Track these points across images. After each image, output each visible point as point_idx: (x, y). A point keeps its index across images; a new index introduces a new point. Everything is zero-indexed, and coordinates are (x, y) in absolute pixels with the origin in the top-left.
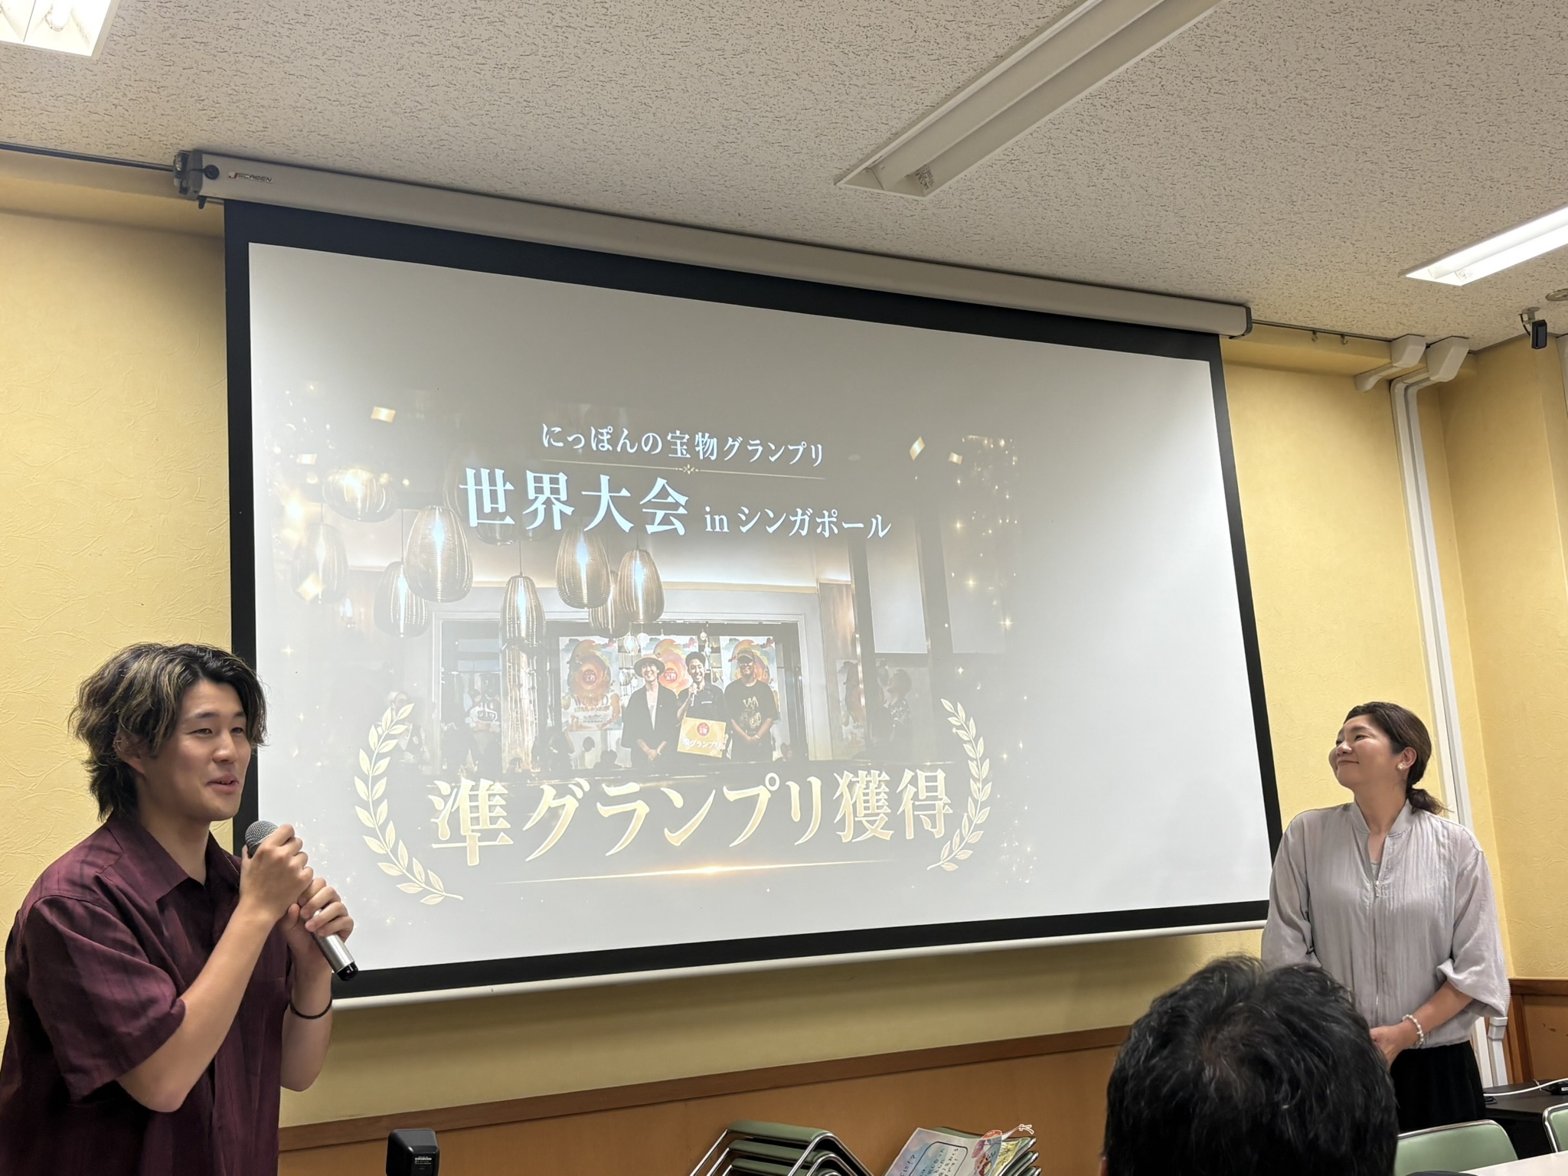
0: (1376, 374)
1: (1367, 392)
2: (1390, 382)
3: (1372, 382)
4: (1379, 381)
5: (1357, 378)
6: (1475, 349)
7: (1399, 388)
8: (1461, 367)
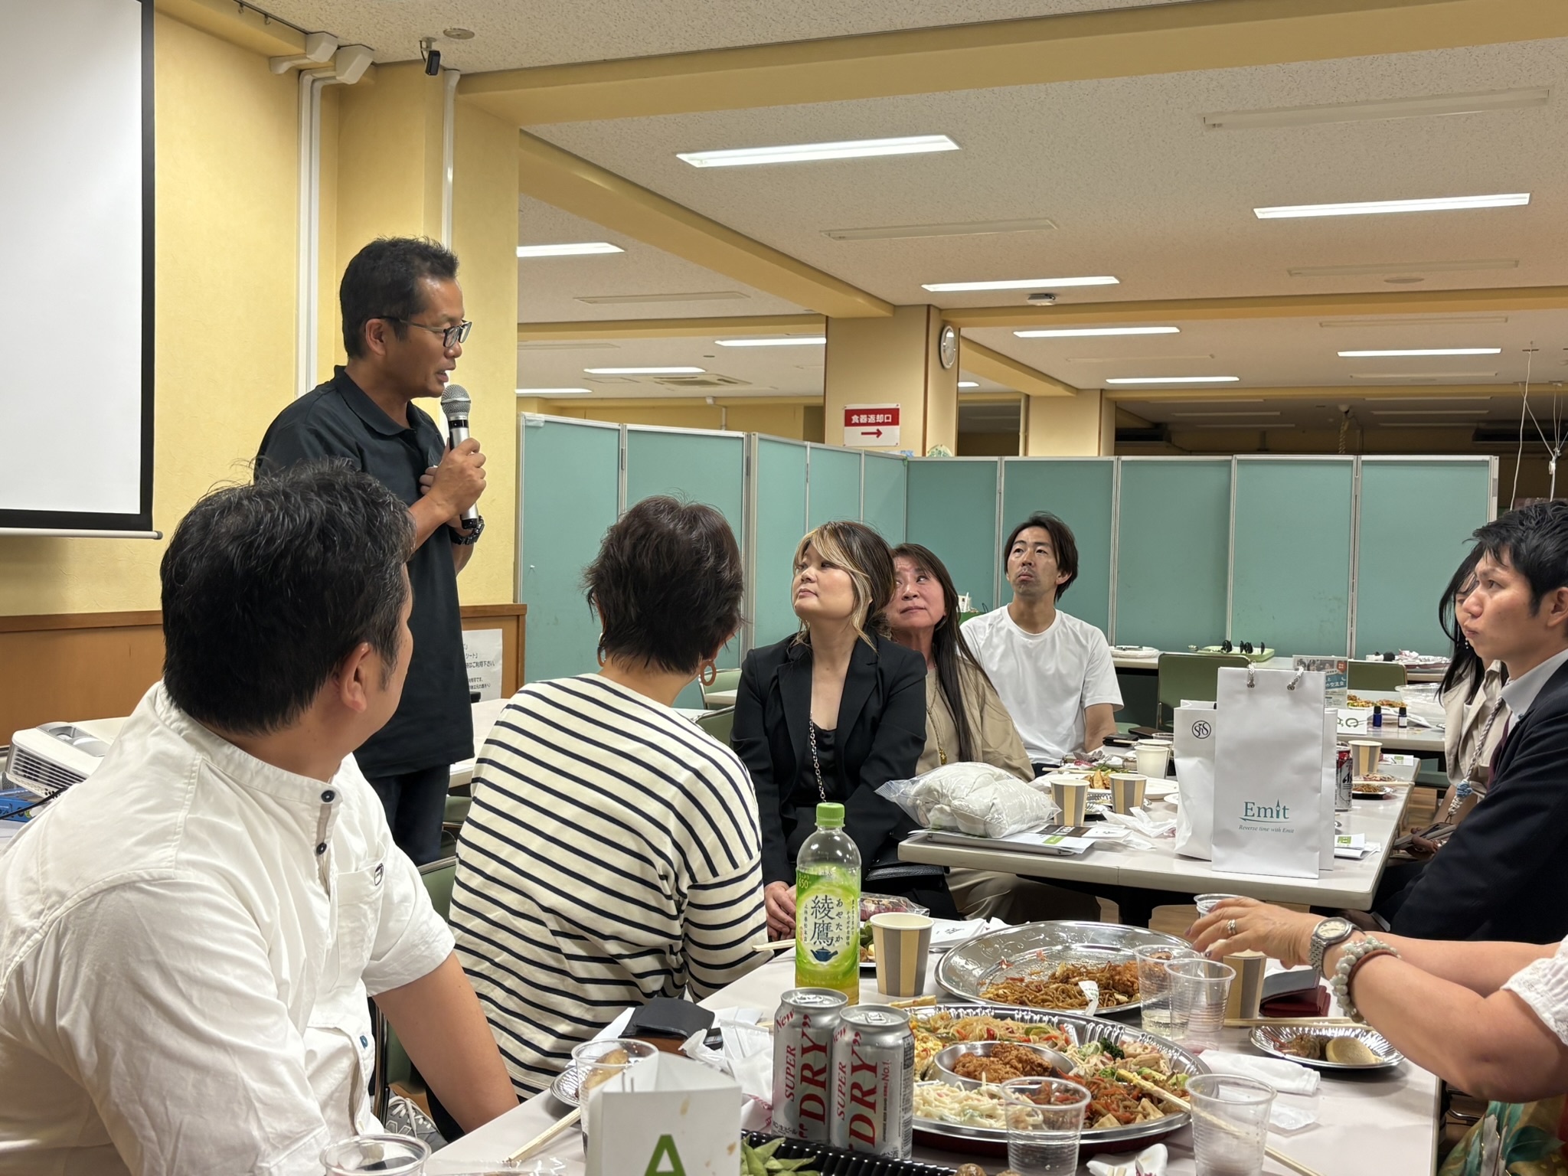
0: (290, 60)
1: (280, 75)
2: (300, 72)
3: (284, 67)
4: (290, 69)
5: (272, 59)
6: (377, 62)
7: (307, 79)
8: (364, 75)
